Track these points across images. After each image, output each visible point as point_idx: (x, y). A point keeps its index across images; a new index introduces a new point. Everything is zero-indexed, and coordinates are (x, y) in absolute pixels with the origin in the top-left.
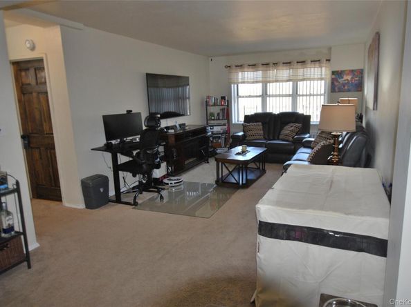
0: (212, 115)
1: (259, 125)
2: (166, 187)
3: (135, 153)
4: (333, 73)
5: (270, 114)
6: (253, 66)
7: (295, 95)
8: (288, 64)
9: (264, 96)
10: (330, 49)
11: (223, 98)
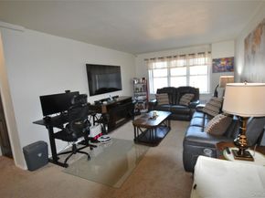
0: (137, 89)
1: (166, 95)
2: (98, 144)
3: (65, 125)
4: (214, 60)
5: (173, 88)
6: (162, 59)
7: (188, 76)
8: (183, 56)
9: (169, 76)
10: (210, 45)
11: (144, 79)
